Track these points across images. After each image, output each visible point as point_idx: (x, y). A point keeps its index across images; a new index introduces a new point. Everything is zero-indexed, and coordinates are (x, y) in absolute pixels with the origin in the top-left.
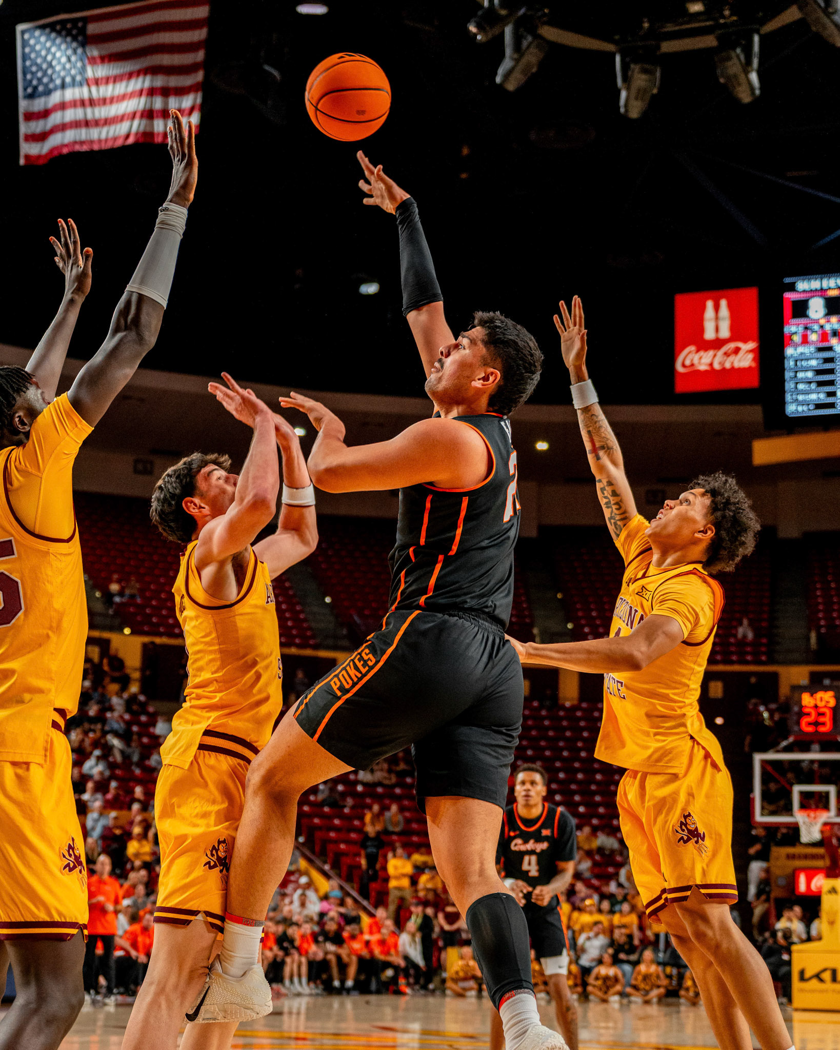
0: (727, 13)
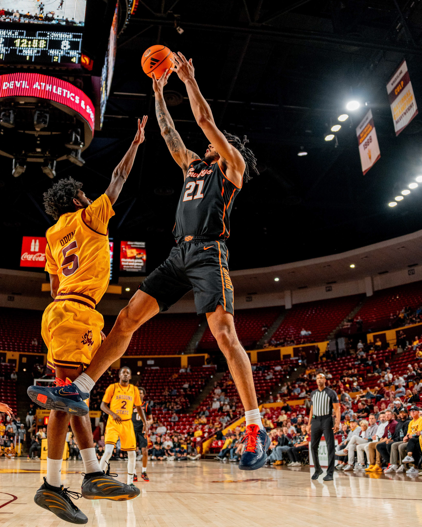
0: (47, 153)
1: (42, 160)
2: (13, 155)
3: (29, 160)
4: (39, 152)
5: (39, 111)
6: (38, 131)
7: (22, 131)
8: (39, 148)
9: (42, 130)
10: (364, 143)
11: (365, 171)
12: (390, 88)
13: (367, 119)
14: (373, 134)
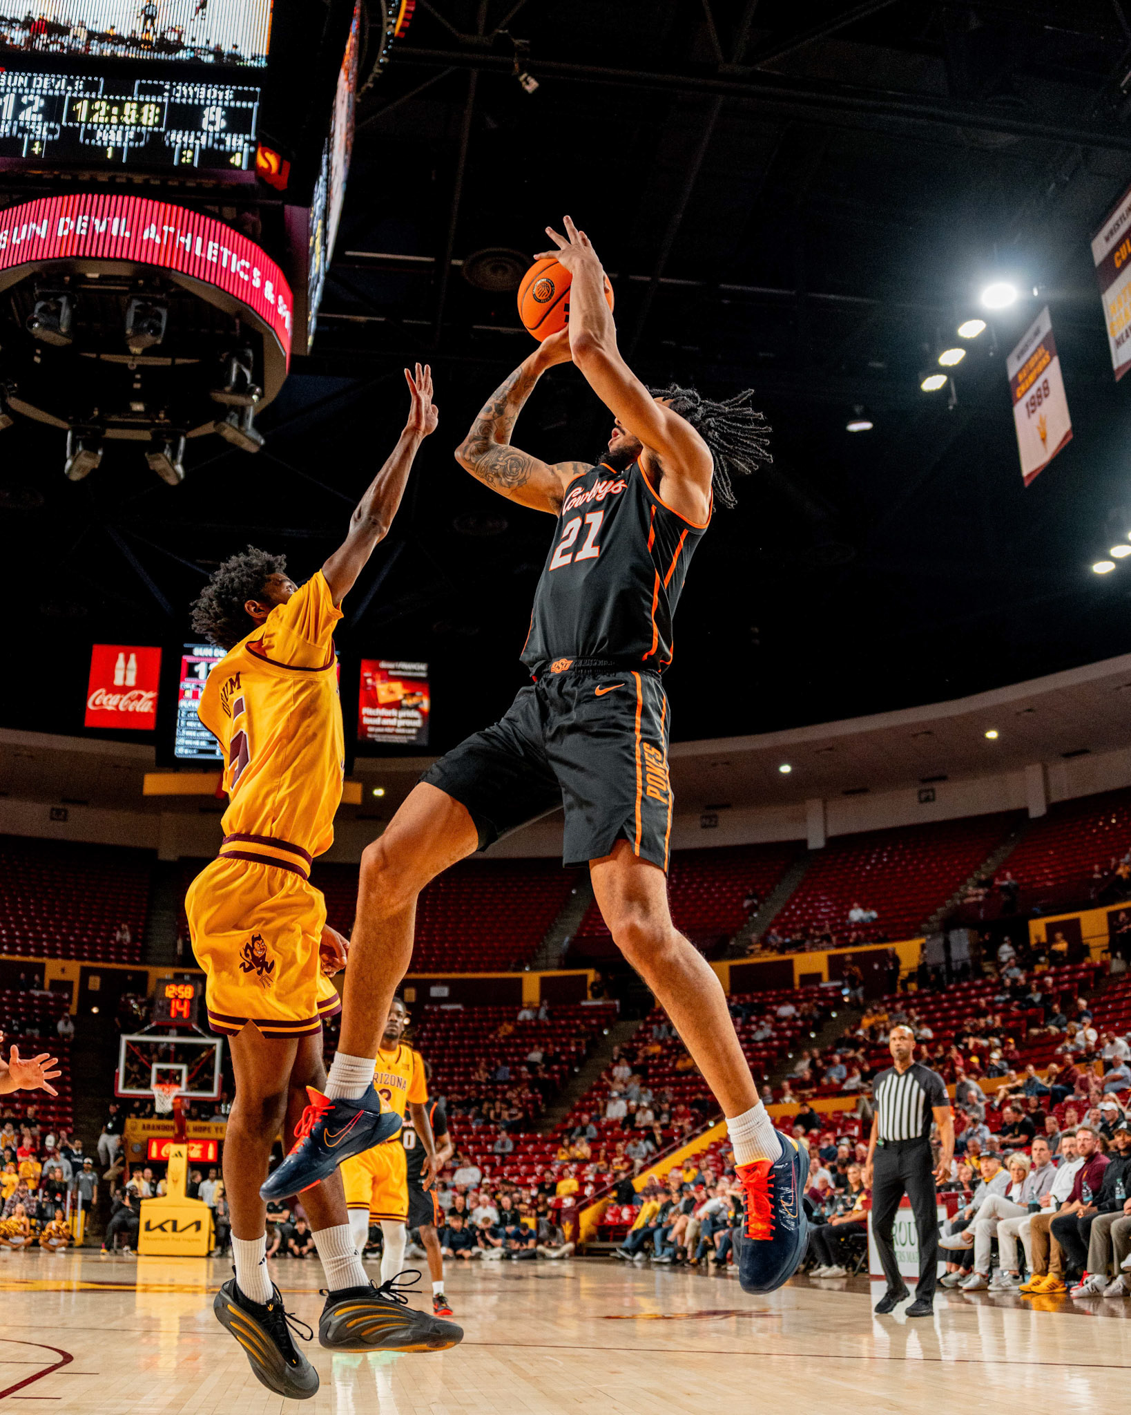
0: (162, 416)
1: (146, 436)
2: (65, 419)
3: (111, 433)
4: (138, 413)
5: (140, 299)
6: (135, 355)
7: (94, 356)
8: (138, 401)
9: (146, 352)
10: (1027, 398)
11: (1029, 475)
12: (1100, 248)
13: (1037, 333)
14: (1053, 373)
